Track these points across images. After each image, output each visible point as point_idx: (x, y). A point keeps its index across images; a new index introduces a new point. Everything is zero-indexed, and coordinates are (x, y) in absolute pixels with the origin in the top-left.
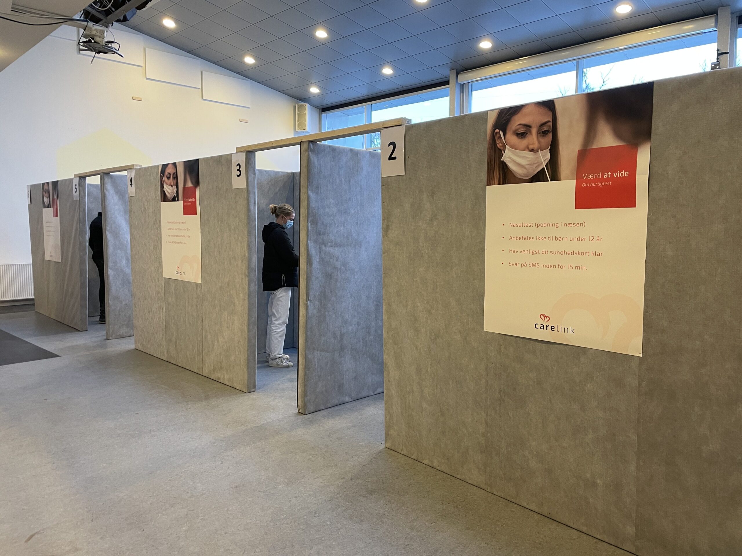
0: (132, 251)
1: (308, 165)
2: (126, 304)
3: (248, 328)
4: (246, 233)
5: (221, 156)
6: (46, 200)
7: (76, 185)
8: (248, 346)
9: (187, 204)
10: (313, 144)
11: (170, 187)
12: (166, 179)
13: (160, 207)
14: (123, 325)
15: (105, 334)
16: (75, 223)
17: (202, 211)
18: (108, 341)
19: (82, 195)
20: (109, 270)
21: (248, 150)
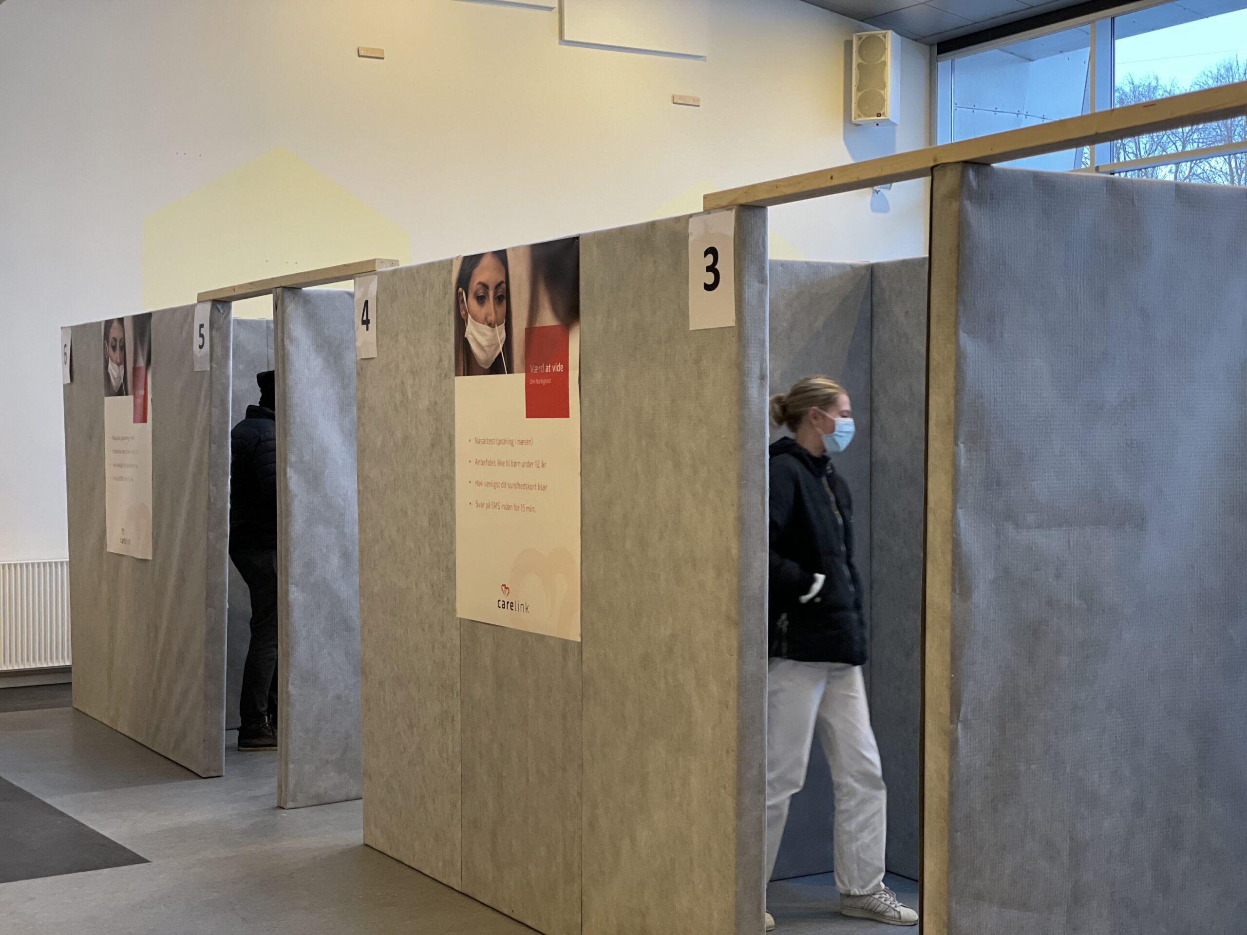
0: (362, 530)
1: (958, 246)
2: (338, 697)
3: (739, 803)
4: (732, 476)
5: (653, 225)
6: (115, 371)
7: (202, 326)
8: (737, 865)
9: (538, 382)
10: (977, 173)
11: (485, 328)
12: (473, 303)
13: (452, 392)
14: (327, 762)
15: (275, 790)
16: (196, 443)
17: (586, 403)
18: (284, 814)
19: (217, 358)
20: (293, 588)
21: (743, 201)
